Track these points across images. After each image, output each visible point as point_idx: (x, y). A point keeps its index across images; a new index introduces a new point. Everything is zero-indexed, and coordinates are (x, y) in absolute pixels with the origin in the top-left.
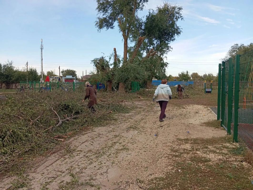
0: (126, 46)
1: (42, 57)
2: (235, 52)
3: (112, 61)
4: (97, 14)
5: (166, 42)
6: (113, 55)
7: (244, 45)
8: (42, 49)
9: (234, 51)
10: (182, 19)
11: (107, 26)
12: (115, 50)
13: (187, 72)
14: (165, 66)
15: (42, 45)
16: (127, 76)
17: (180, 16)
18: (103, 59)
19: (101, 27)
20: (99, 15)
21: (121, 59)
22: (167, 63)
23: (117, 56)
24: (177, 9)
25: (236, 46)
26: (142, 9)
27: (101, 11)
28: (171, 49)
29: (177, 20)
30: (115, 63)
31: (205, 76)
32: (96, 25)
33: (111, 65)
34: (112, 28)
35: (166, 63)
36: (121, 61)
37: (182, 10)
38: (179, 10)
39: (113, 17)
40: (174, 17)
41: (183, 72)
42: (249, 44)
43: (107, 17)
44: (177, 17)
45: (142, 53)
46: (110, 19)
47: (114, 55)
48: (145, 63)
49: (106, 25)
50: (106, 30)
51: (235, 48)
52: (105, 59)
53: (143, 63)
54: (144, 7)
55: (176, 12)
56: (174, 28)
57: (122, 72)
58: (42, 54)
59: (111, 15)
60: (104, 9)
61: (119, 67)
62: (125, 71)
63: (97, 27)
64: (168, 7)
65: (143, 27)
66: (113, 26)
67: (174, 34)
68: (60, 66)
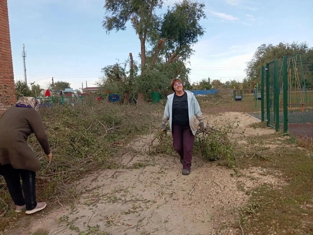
0: (143, 50)
1: (25, 67)
2: (263, 54)
3: (128, 69)
4: (106, 13)
5: (187, 44)
6: (128, 61)
7: (272, 45)
8: (24, 57)
9: (262, 52)
10: (205, 17)
11: (117, 27)
12: (131, 55)
13: (209, 79)
14: (187, 72)
15: (24, 52)
16: (150, 84)
17: (202, 14)
18: (118, 67)
19: (110, 28)
20: (107, 14)
21: (138, 66)
22: (190, 69)
23: (133, 62)
24: (199, 6)
25: (263, 46)
26: (161, 7)
27: (110, 9)
28: (194, 52)
29: (199, 18)
30: (132, 71)
31: (227, 83)
32: (104, 25)
33: (127, 73)
34: (123, 29)
35: (188, 68)
36: (139, 68)
37: (204, 7)
38: (201, 6)
39: (124, 16)
40: (195, 16)
41: (204, 79)
42: (278, 44)
43: (117, 16)
44: (199, 15)
45: (161, 58)
46: (121, 18)
47: (130, 61)
48: (167, 69)
49: (116, 25)
50: (116, 32)
51: (262, 49)
52: (120, 66)
53: (165, 69)
54: (163, 5)
55: (198, 9)
56: (196, 28)
57: (143, 80)
58: (25, 63)
59: (121, 14)
60: (113, 6)
61: (137, 75)
62: (146, 80)
63: (105, 28)
64: (188, 3)
65: (160, 28)
66: (125, 26)
67: (196, 35)
68: (53, 78)
